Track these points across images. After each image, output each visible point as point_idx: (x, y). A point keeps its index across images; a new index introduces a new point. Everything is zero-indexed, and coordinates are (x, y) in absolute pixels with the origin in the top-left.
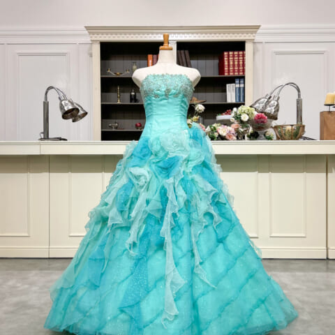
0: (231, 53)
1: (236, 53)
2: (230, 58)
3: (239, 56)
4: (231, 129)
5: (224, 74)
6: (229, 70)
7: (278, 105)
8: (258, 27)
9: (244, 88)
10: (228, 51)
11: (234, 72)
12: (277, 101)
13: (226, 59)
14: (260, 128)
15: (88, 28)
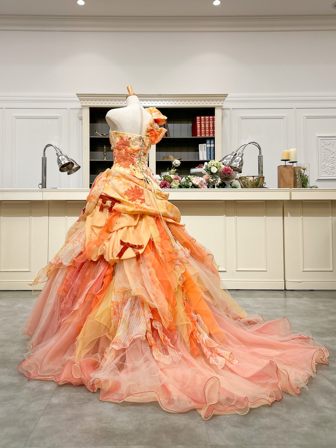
0: (202, 118)
1: (207, 117)
2: (202, 121)
3: (209, 120)
4: (203, 179)
5: (197, 136)
6: (201, 132)
7: (242, 160)
8: (226, 96)
9: (214, 147)
10: (200, 115)
11: (205, 134)
12: (241, 157)
13: (198, 122)
14: (227, 179)
15: (79, 95)
